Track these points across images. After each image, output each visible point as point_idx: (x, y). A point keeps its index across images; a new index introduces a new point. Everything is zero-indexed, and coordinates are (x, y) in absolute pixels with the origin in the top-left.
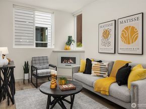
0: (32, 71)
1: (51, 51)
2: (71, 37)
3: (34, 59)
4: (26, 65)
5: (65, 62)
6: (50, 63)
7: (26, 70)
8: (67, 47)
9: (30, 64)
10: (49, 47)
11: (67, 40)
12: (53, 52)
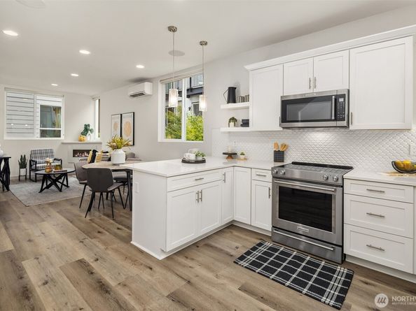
0: (31, 166)
1: (60, 143)
2: (89, 125)
3: (33, 153)
4: (23, 159)
5: (78, 156)
6: (55, 157)
7: (22, 165)
8: (82, 137)
9: (28, 159)
10: (62, 137)
11: (82, 129)
12: (63, 143)
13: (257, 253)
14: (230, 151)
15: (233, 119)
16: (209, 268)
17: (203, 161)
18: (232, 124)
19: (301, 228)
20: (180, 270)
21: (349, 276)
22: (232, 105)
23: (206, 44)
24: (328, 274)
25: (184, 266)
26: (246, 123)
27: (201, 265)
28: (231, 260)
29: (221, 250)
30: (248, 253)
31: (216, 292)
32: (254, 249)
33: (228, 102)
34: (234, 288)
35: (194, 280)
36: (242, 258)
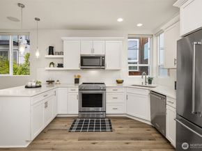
13: (76, 125)
14: (50, 80)
15: (52, 63)
16: (58, 139)
17: (40, 86)
18: (52, 66)
19: (91, 109)
20: (43, 146)
21: (109, 121)
22: (51, 56)
23: (39, 20)
24: (103, 122)
25: (44, 144)
26: (61, 65)
27: (53, 139)
28: (67, 132)
29: (59, 130)
30: (72, 126)
31: (69, 146)
32: (74, 123)
33: (49, 54)
34: (76, 141)
35: (54, 147)
36: (71, 129)
